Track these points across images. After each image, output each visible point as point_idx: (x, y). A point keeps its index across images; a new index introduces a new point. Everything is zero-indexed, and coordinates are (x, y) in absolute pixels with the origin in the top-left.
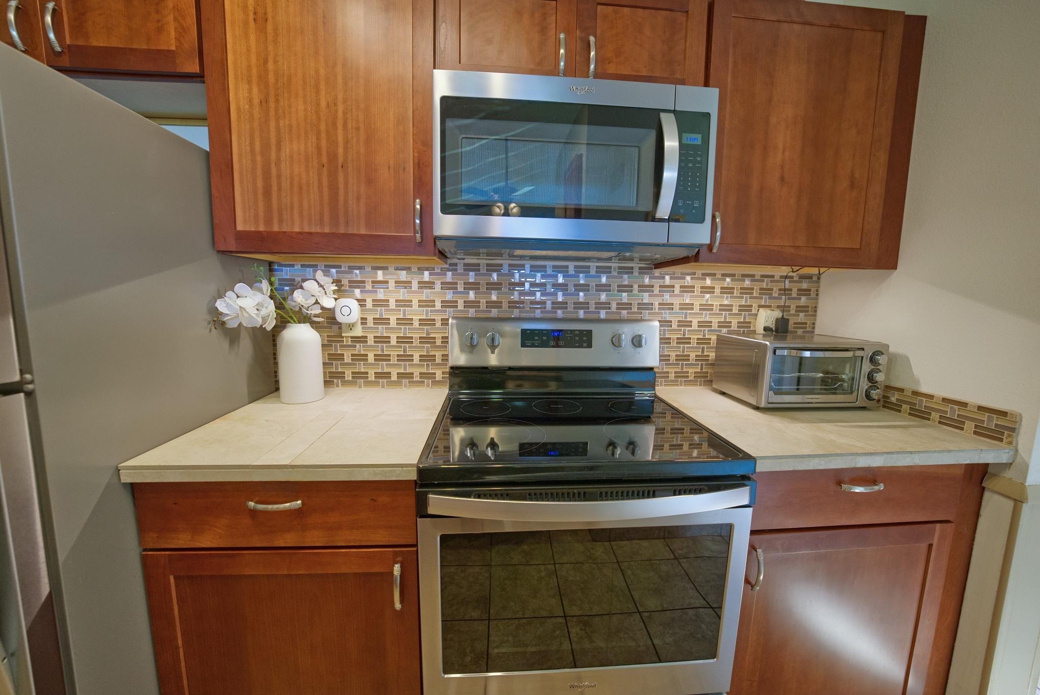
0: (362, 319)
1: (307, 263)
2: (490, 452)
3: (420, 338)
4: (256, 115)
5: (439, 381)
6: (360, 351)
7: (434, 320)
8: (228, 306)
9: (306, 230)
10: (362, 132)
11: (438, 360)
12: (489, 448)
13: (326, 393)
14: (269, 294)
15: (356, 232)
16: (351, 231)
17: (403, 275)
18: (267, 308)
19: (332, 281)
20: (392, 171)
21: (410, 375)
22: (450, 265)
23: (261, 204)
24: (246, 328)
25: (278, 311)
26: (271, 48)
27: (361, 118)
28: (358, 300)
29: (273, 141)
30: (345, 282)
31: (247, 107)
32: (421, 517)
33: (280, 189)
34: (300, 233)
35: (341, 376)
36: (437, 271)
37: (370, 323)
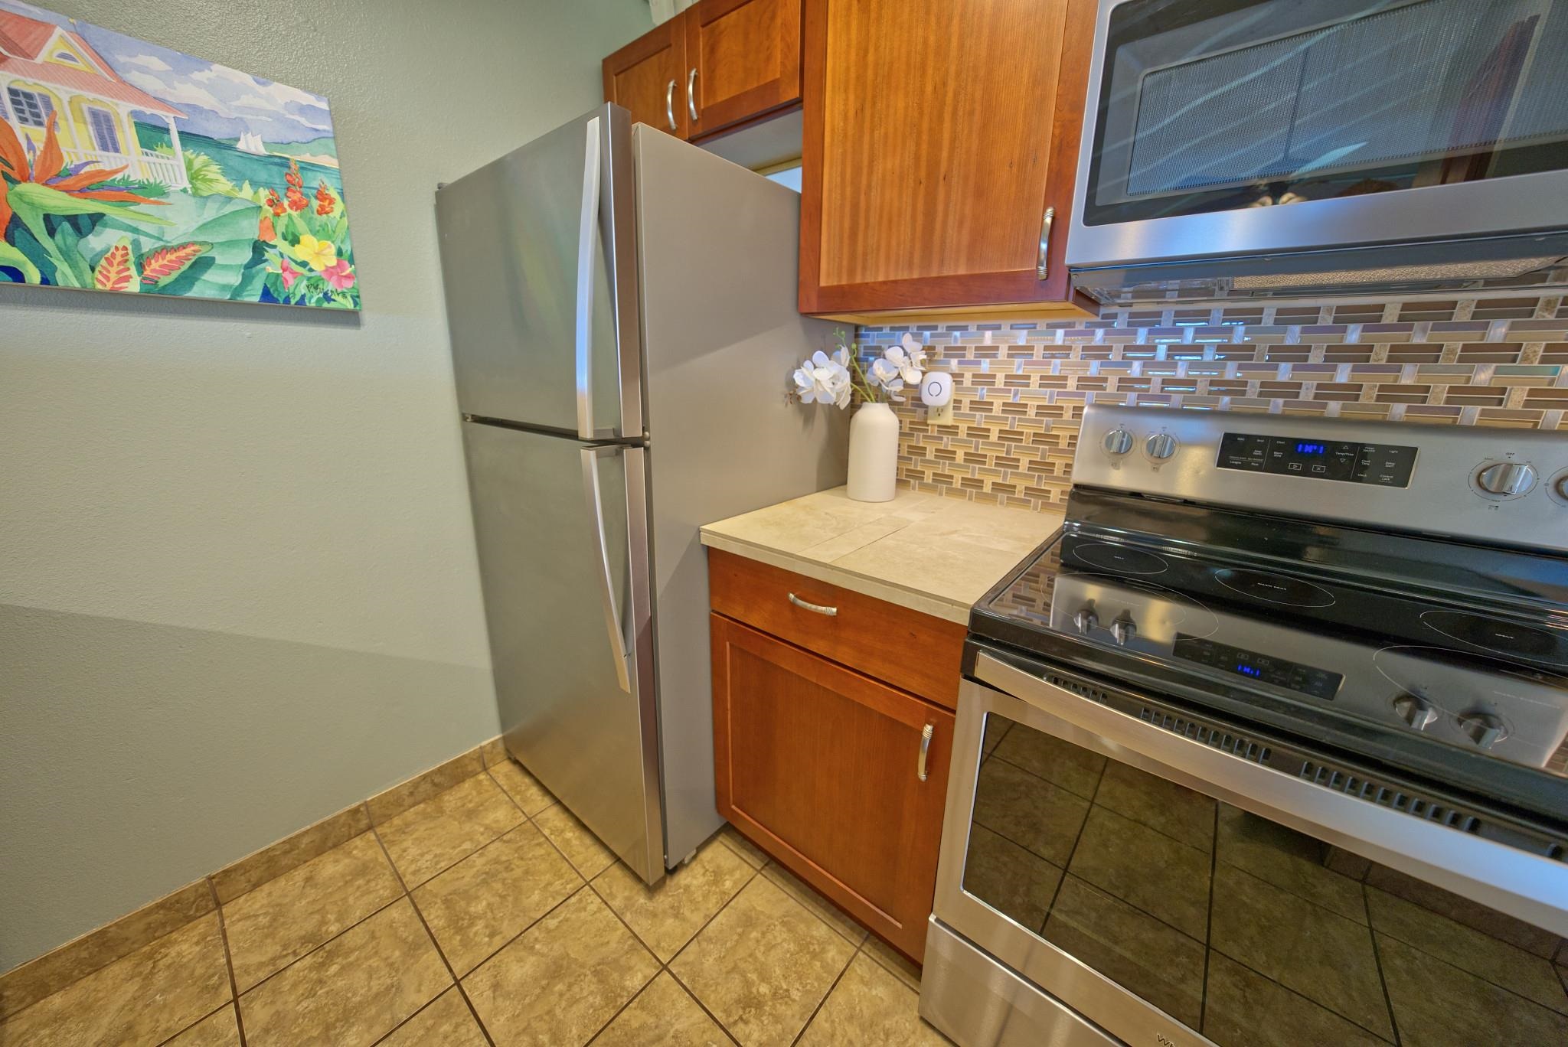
0: (955, 401)
1: (897, 325)
2: (1116, 631)
3: (1035, 435)
4: (850, 132)
5: (1053, 505)
6: (946, 445)
7: (1061, 408)
8: (805, 378)
9: (892, 278)
10: (977, 117)
11: (1058, 471)
12: (1117, 626)
13: (897, 495)
14: (847, 365)
15: (952, 273)
16: (946, 273)
17: (1022, 338)
18: (842, 381)
19: (921, 348)
20: (1015, 169)
21: (1010, 489)
22: (1105, 316)
23: (846, 250)
24: (822, 405)
25: (855, 386)
26: (873, 31)
27: (978, 94)
28: (953, 375)
29: (865, 162)
30: (940, 349)
31: (842, 124)
32: (966, 677)
33: (867, 227)
34: (884, 283)
35: (918, 475)
36: (1079, 327)
37: (965, 409)
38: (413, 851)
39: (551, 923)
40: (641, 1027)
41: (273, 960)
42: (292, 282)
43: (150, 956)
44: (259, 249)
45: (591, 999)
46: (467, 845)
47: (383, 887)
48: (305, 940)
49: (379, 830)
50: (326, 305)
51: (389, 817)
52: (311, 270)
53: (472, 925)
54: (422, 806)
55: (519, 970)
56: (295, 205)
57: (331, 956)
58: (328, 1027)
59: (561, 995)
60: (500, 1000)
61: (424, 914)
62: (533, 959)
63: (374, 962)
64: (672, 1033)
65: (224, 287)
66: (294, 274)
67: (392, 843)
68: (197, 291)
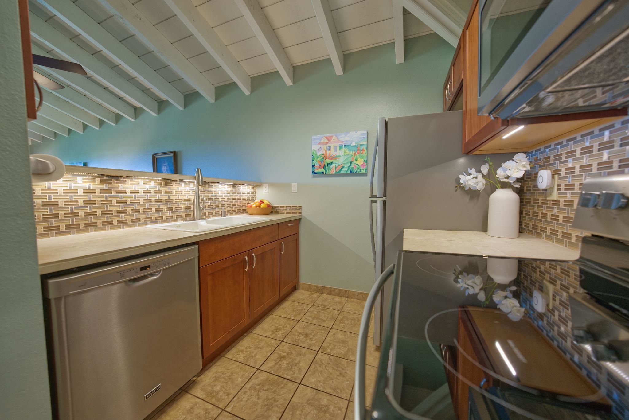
0: (558, 185)
6: (555, 212)
17: (587, 142)
36: (617, 127)
37: (563, 189)
38: (349, 306)
39: (353, 335)
40: (343, 364)
41: (320, 305)
42: (355, 168)
43: (313, 293)
44: (351, 163)
45: (342, 351)
46: (357, 312)
47: (339, 307)
48: (324, 305)
49: (349, 299)
50: (360, 172)
51: (352, 298)
52: (359, 165)
53: (342, 323)
54: (358, 300)
55: (340, 336)
56: (358, 153)
57: (324, 310)
58: (315, 318)
59: (340, 346)
60: (332, 336)
61: (339, 316)
62: (343, 337)
63: (327, 315)
64: (346, 371)
65: (345, 171)
66: (356, 167)
67: (348, 302)
68: (341, 173)
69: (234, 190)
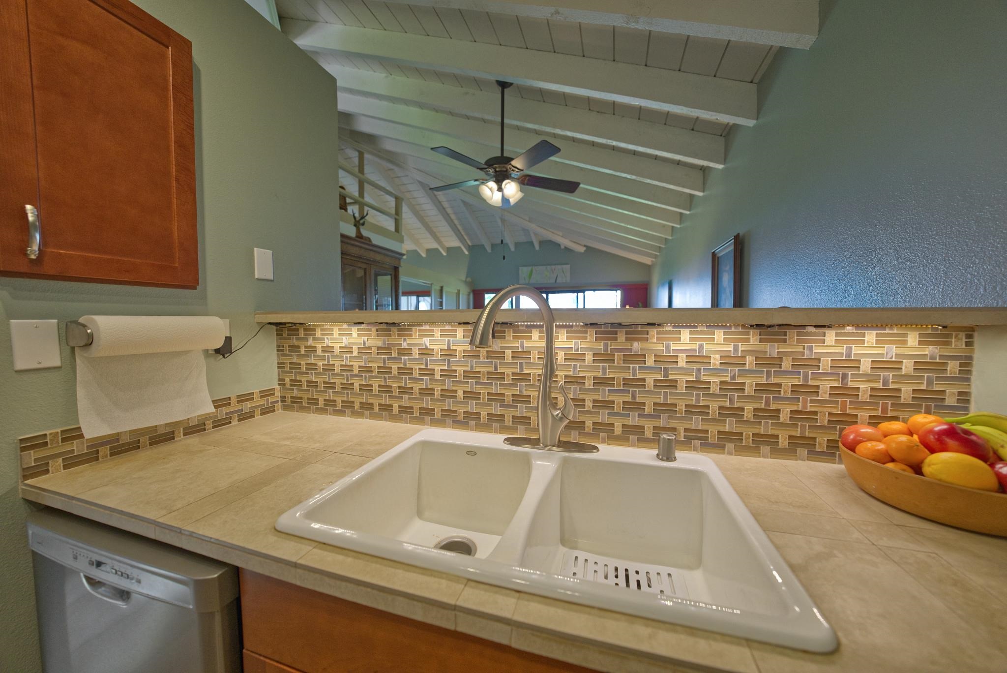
69: (772, 349)
